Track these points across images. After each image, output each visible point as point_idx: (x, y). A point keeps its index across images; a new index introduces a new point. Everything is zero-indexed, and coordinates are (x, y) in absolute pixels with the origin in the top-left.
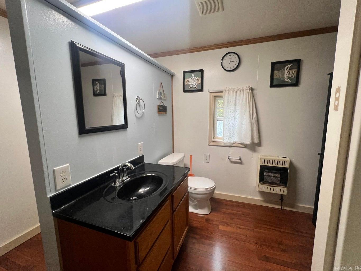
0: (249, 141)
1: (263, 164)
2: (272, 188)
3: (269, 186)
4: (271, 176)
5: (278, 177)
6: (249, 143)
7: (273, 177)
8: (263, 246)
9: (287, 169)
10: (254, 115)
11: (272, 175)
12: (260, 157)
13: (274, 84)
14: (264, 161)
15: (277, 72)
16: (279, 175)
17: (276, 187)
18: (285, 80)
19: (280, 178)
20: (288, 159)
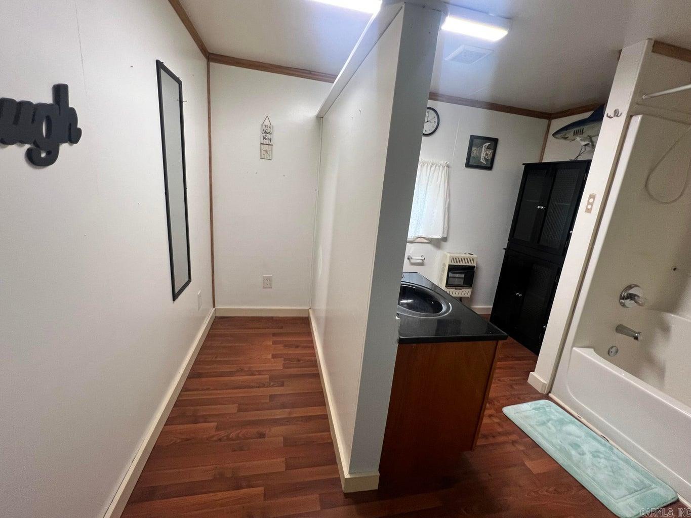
0: (441, 235)
1: (452, 264)
2: (458, 291)
3: (455, 289)
4: (456, 277)
5: (462, 278)
7: (458, 278)
9: (473, 267)
11: (457, 275)
12: (449, 255)
13: (470, 164)
14: (453, 259)
15: (475, 148)
16: (463, 276)
17: (461, 289)
18: (481, 161)
19: (465, 278)
20: (475, 256)
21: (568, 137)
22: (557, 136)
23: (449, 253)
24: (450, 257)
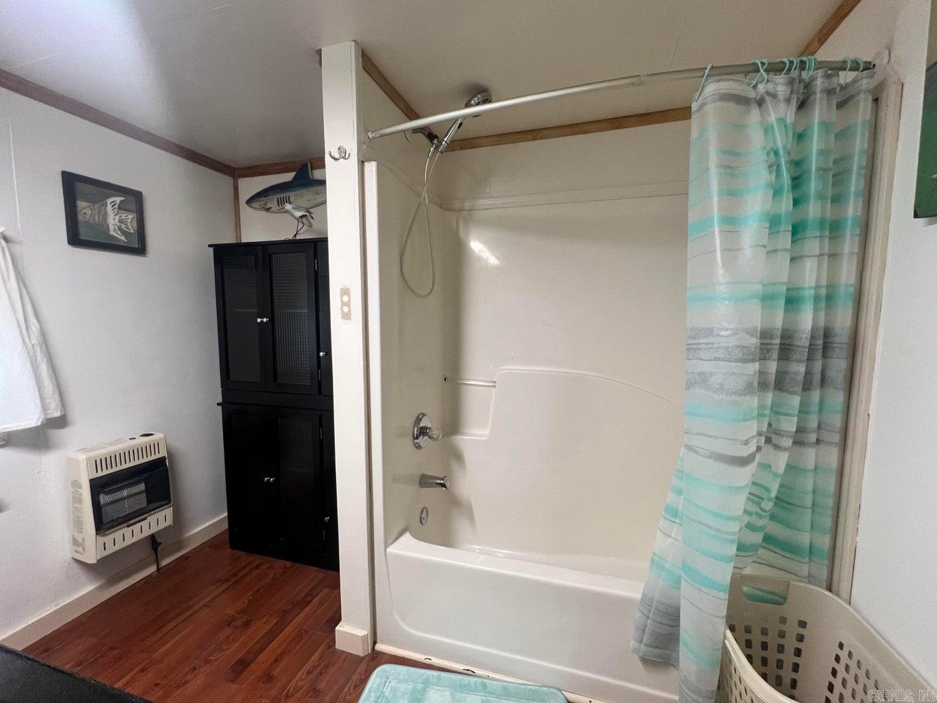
0: (37, 415)
1: (100, 474)
2: (136, 528)
3: (128, 526)
4: (122, 499)
5: (140, 493)
6: (39, 424)
7: (129, 496)
8: (211, 658)
9: (162, 460)
10: (34, 329)
11: (125, 493)
12: (82, 457)
13: (82, 238)
14: (97, 464)
15: (86, 204)
16: (142, 487)
17: (145, 519)
18: (112, 233)
19: (147, 491)
20: (158, 436)
21: (271, 208)
22: (254, 205)
23: (84, 450)
24: (88, 460)
